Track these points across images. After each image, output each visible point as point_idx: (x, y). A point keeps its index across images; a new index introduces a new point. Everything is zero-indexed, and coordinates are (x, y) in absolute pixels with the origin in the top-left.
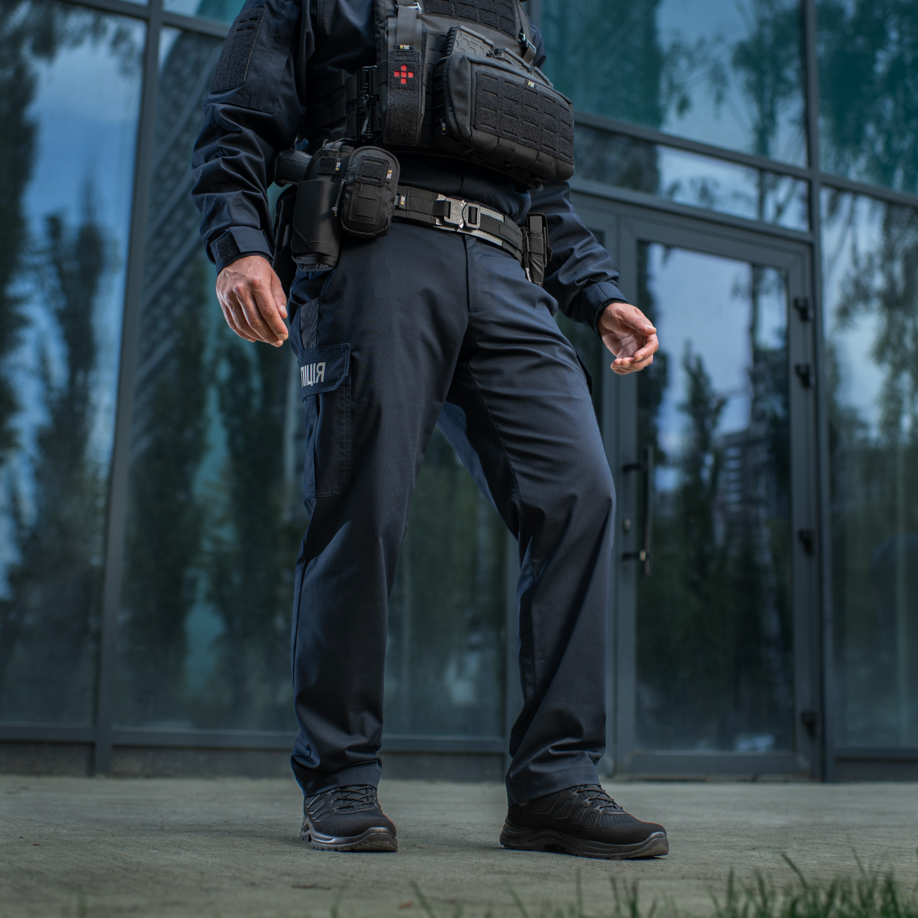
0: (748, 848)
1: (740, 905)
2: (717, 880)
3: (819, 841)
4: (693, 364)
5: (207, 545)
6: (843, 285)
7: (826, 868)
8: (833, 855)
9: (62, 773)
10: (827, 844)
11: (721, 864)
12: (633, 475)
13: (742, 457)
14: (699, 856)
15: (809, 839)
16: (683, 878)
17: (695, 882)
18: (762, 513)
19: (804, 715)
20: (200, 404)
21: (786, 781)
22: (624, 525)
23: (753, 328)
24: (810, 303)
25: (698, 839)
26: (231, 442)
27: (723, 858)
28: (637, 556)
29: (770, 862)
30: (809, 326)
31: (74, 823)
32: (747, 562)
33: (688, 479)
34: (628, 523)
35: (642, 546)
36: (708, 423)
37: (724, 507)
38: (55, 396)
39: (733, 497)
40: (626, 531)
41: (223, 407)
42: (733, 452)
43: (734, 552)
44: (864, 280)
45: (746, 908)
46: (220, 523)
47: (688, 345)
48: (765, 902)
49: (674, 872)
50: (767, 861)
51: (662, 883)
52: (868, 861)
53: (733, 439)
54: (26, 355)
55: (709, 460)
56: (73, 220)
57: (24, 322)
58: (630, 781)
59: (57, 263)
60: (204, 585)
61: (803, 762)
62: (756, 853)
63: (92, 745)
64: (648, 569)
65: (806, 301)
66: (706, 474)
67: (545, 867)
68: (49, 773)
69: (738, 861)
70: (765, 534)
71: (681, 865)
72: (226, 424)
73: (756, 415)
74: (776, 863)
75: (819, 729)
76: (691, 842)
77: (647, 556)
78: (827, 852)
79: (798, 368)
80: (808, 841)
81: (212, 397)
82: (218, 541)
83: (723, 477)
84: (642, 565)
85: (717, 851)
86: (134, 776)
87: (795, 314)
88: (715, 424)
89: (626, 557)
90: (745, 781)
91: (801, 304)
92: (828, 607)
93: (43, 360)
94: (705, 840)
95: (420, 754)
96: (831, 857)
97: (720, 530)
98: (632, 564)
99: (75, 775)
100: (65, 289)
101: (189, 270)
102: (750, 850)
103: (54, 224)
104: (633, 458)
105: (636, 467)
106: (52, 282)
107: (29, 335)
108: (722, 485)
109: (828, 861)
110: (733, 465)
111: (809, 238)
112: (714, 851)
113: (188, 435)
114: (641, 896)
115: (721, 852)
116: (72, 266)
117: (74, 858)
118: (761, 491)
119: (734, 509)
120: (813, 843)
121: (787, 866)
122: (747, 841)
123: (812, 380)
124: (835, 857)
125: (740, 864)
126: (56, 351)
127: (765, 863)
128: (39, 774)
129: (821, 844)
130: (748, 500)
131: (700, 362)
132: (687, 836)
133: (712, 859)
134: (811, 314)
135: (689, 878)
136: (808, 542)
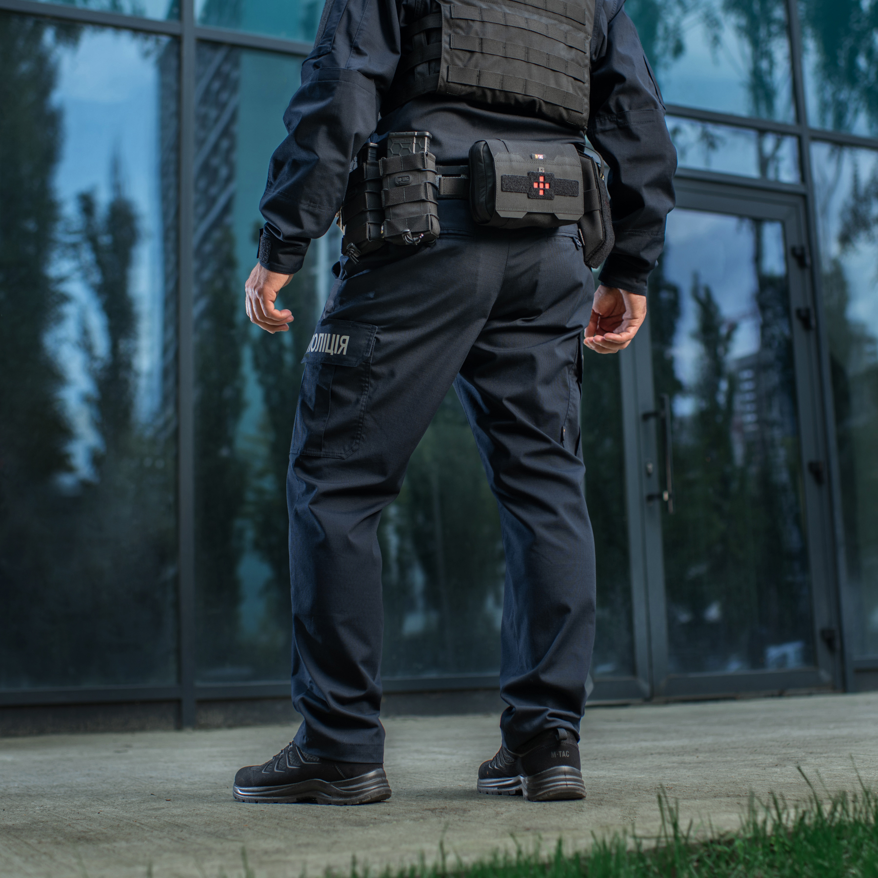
0: (771, 765)
1: (760, 818)
2: (743, 796)
3: (833, 755)
4: (702, 294)
5: (250, 496)
6: (842, 214)
7: (836, 780)
8: (845, 767)
9: (154, 728)
10: (841, 757)
11: (748, 781)
12: (652, 422)
13: (756, 379)
14: (729, 776)
15: (826, 753)
16: (715, 797)
17: (725, 800)
18: (777, 433)
19: (823, 632)
20: (236, 363)
21: (810, 694)
22: (646, 469)
23: (758, 257)
24: (807, 251)
25: (729, 758)
26: (267, 398)
27: (749, 776)
28: (660, 496)
29: (790, 778)
30: (807, 272)
31: (189, 778)
32: (766, 479)
33: (704, 405)
34: (650, 467)
35: (663, 486)
36: (720, 350)
37: (741, 427)
38: (98, 365)
39: (750, 418)
40: (649, 475)
41: (257, 365)
42: (746, 374)
43: (754, 470)
44: (863, 209)
45: (765, 822)
46: (261, 475)
47: (696, 277)
48: (779, 816)
49: (708, 792)
50: (787, 775)
51: (698, 802)
52: (873, 771)
53: (744, 363)
54: (69, 330)
55: (724, 385)
56: (103, 198)
57: (65, 298)
58: (667, 703)
59: (92, 239)
60: (250, 534)
61: (825, 675)
62: (778, 770)
63: (178, 702)
64: (671, 508)
65: (802, 249)
66: (721, 399)
67: (599, 793)
68: (142, 729)
69: (762, 779)
70: (781, 455)
71: (714, 785)
72: (261, 382)
73: (766, 341)
74: (794, 778)
75: (837, 644)
76: (723, 762)
77: (670, 496)
78: (840, 765)
79: (799, 312)
80: (824, 755)
81: (247, 354)
82: (260, 492)
83: (738, 399)
84: (665, 505)
85: (745, 770)
86: (218, 727)
87: (793, 262)
88: (727, 350)
89: (650, 498)
90: (772, 696)
91: (798, 252)
92: (840, 531)
93: (85, 332)
94: (735, 759)
95: (476, 690)
96: (843, 769)
97: (739, 451)
98: (656, 504)
99: (165, 729)
100: (100, 263)
101: (217, 235)
102: (772, 767)
103: (87, 203)
104: (651, 406)
105: (655, 414)
106: (87, 256)
107: (70, 310)
108: (738, 406)
109: (839, 773)
110: (747, 386)
111: (802, 189)
112: (742, 770)
113: (228, 393)
114: (680, 815)
115: (747, 770)
116: (105, 240)
117: (206, 810)
118: (775, 414)
119: (751, 428)
120: (828, 757)
121: (804, 780)
122: (771, 758)
123: (813, 322)
124: (845, 769)
125: (764, 780)
126: (97, 322)
127: (785, 778)
128: (133, 730)
129: (835, 757)
130: (763, 422)
131: (708, 292)
132: (718, 757)
133: (740, 777)
134: (808, 260)
135: (720, 797)
136: (818, 473)
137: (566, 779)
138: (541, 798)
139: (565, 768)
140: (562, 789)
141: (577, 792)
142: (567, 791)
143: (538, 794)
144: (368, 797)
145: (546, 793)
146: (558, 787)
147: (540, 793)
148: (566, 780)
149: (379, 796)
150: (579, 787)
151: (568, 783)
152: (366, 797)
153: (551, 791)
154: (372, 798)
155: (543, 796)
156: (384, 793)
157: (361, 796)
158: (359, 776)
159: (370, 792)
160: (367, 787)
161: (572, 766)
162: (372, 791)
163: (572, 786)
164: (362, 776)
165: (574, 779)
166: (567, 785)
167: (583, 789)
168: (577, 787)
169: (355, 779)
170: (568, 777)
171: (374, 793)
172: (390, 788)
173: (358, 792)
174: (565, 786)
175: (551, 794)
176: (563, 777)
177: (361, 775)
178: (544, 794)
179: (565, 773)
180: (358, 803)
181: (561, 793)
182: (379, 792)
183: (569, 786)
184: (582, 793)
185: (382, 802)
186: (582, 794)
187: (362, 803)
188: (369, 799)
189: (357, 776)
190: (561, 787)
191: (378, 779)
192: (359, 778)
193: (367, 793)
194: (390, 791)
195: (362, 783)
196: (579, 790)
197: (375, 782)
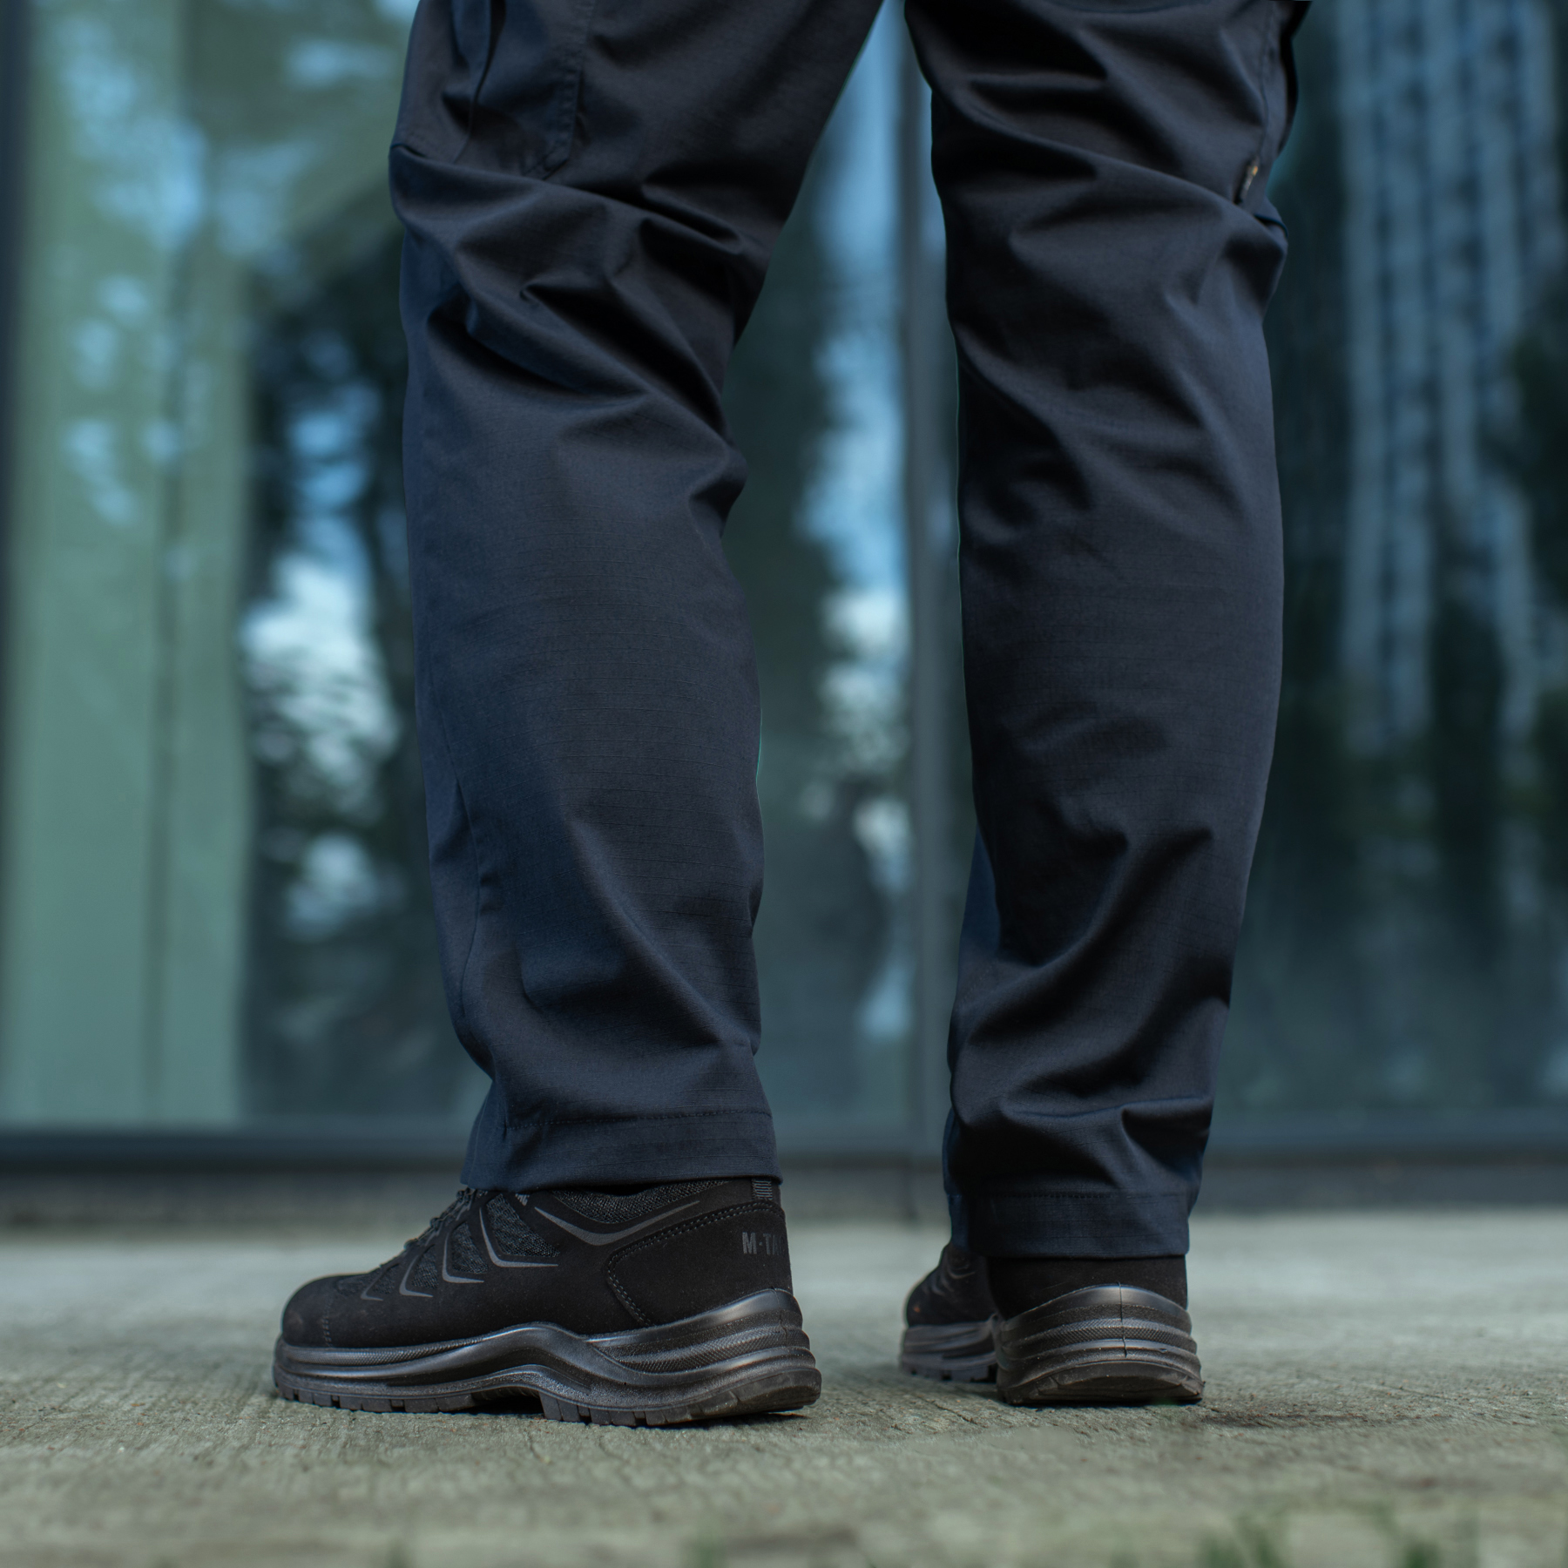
137: (1123, 1329)
138: (1035, 1395)
139: (1120, 1293)
140: (1107, 1366)
141: (1164, 1377)
142: (1125, 1374)
143: (1026, 1381)
144: (727, 1398)
145: (1052, 1375)
146: (1095, 1358)
147: (1033, 1377)
148: (1121, 1334)
149: (773, 1395)
150: (1170, 1362)
151: (1130, 1344)
152: (721, 1396)
153: (1067, 1371)
154: (743, 1399)
155: (1043, 1388)
156: (791, 1384)
157: (702, 1393)
158: (695, 1314)
159: (733, 1379)
160: (719, 1360)
161: (1148, 1288)
162: (743, 1375)
163: (1145, 1357)
164: (707, 1314)
165: (1153, 1331)
166: (1125, 1351)
167: (1187, 1368)
168: (1164, 1360)
169: (680, 1328)
170: (1131, 1324)
171: (752, 1381)
172: (817, 1367)
173: (689, 1376)
174: (1121, 1355)
175: (1069, 1381)
176: (1113, 1323)
177: (701, 1311)
178: (1044, 1379)
179: (1120, 1310)
180: (689, 1417)
181: (1102, 1380)
182: (770, 1379)
183: (1131, 1356)
184: (1184, 1381)
185: (781, 1419)
186: (1181, 1385)
187: (703, 1422)
188: (732, 1403)
189: (689, 1315)
190: (1104, 1357)
191: (764, 1331)
192: (695, 1323)
193: (724, 1382)
194: (816, 1375)
195: (706, 1340)
196: (1168, 1370)
197: (756, 1342)
